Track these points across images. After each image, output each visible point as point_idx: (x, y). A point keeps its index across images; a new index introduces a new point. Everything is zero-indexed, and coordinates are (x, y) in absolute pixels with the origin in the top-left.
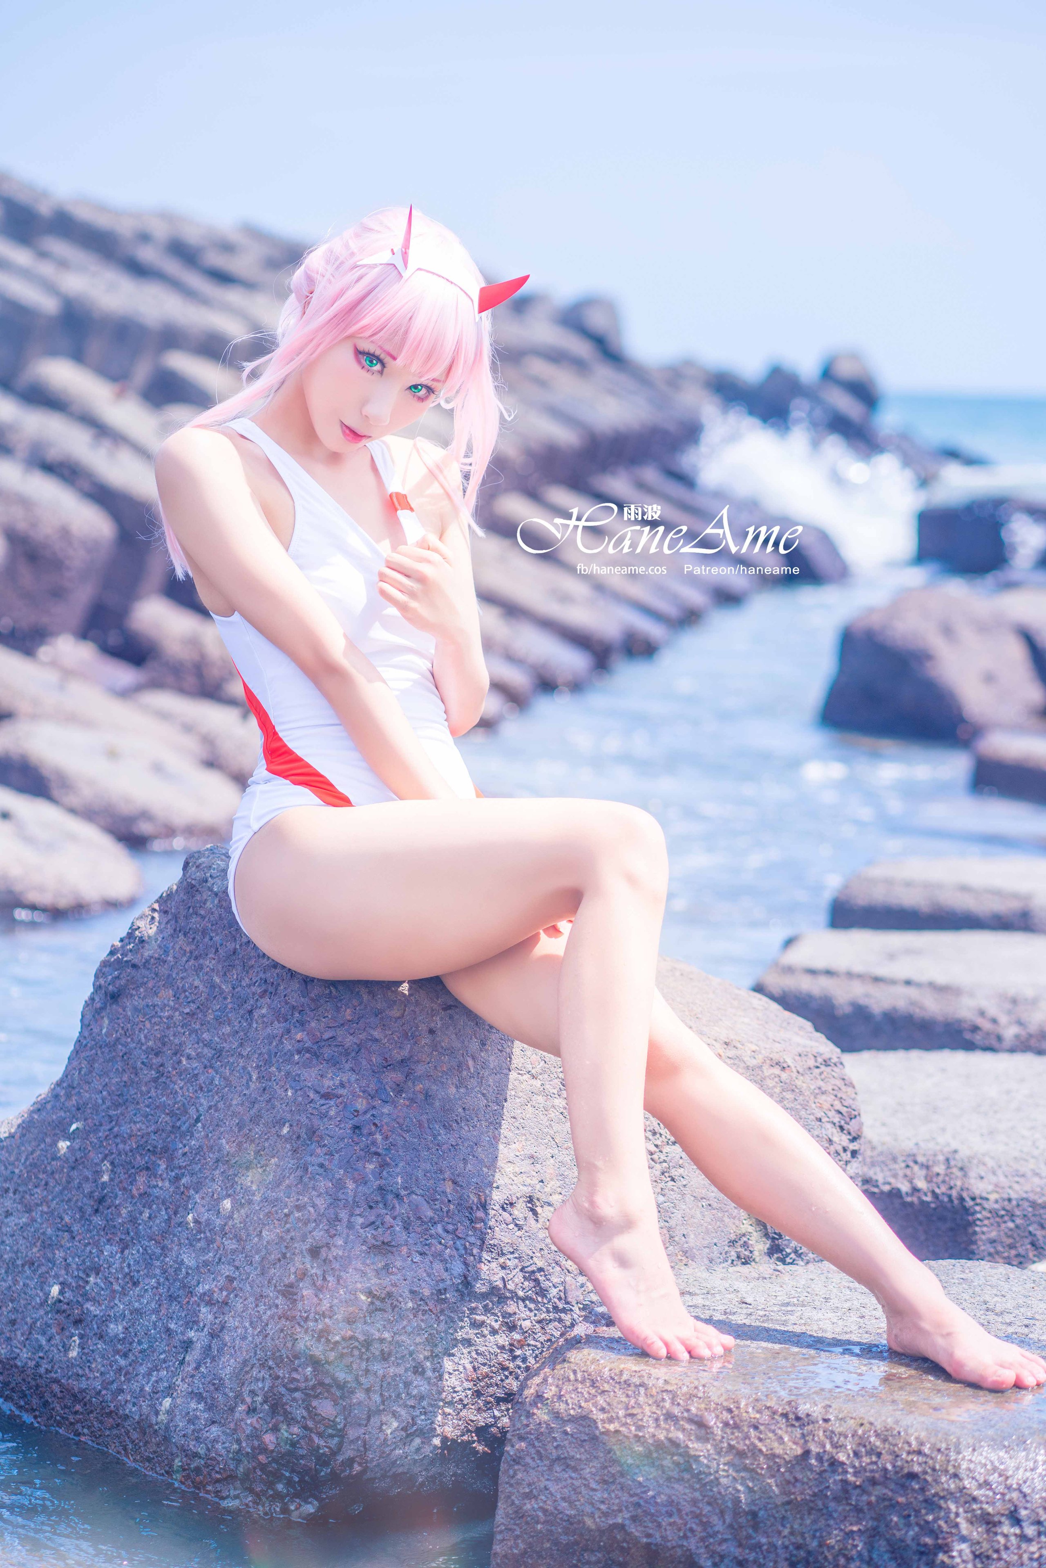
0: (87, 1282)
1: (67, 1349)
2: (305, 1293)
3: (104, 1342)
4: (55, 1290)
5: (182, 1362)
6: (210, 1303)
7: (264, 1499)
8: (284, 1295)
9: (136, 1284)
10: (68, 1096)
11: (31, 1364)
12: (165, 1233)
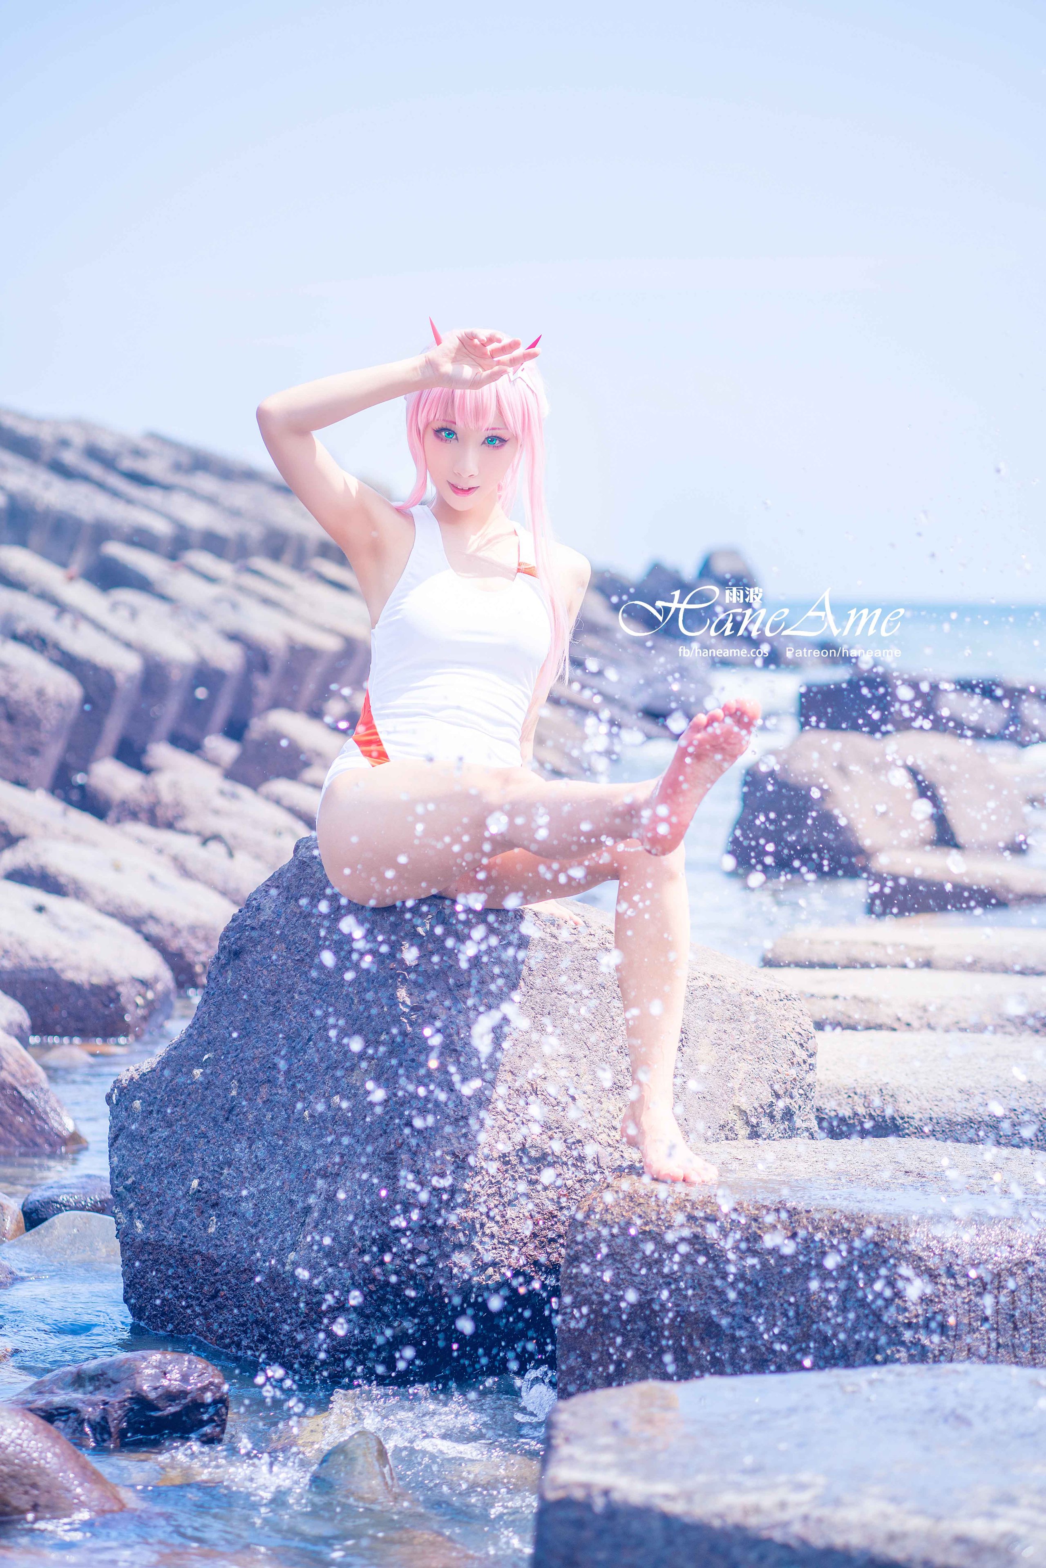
0: (221, 1174)
1: (206, 1227)
2: (403, 1157)
3: (238, 1218)
4: (195, 1183)
5: (303, 1224)
6: (325, 1176)
7: (373, 1320)
8: (386, 1161)
9: (262, 1170)
10: (200, 1034)
11: (177, 1242)
12: (285, 1128)
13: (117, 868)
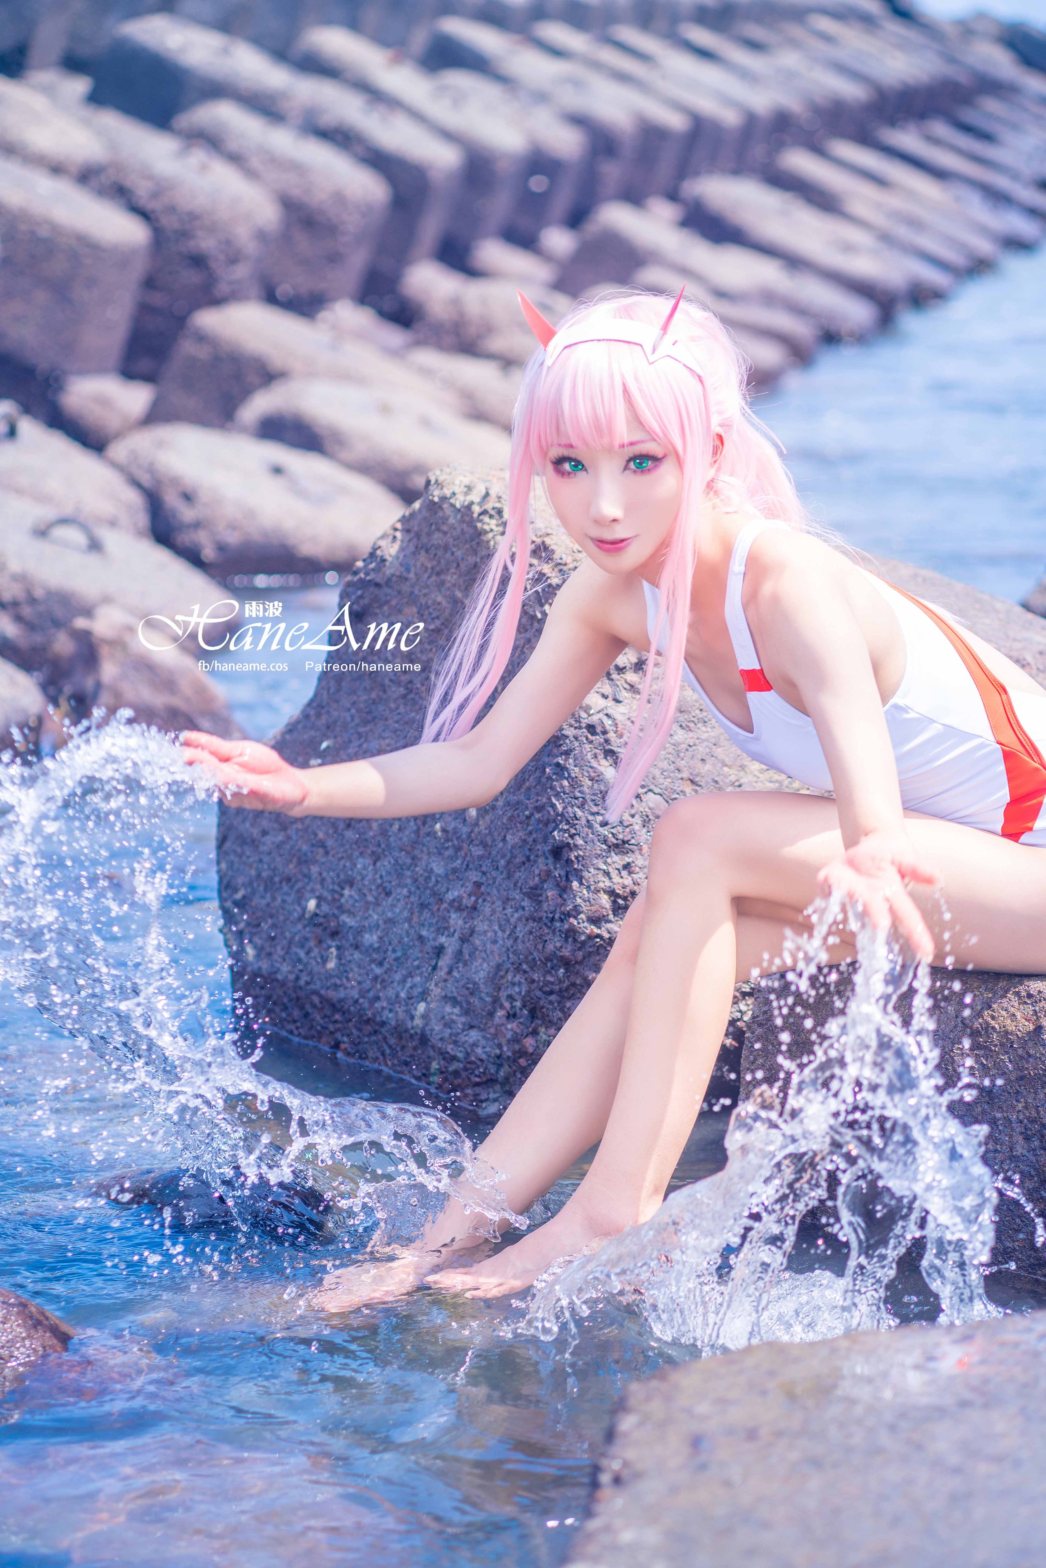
0: (342, 895)
1: (325, 960)
2: (549, 894)
3: (361, 952)
4: (312, 904)
5: (435, 968)
6: (459, 909)
8: (529, 898)
9: (388, 894)
10: (318, 716)
11: (292, 977)
12: (415, 843)
13: (385, 409)
